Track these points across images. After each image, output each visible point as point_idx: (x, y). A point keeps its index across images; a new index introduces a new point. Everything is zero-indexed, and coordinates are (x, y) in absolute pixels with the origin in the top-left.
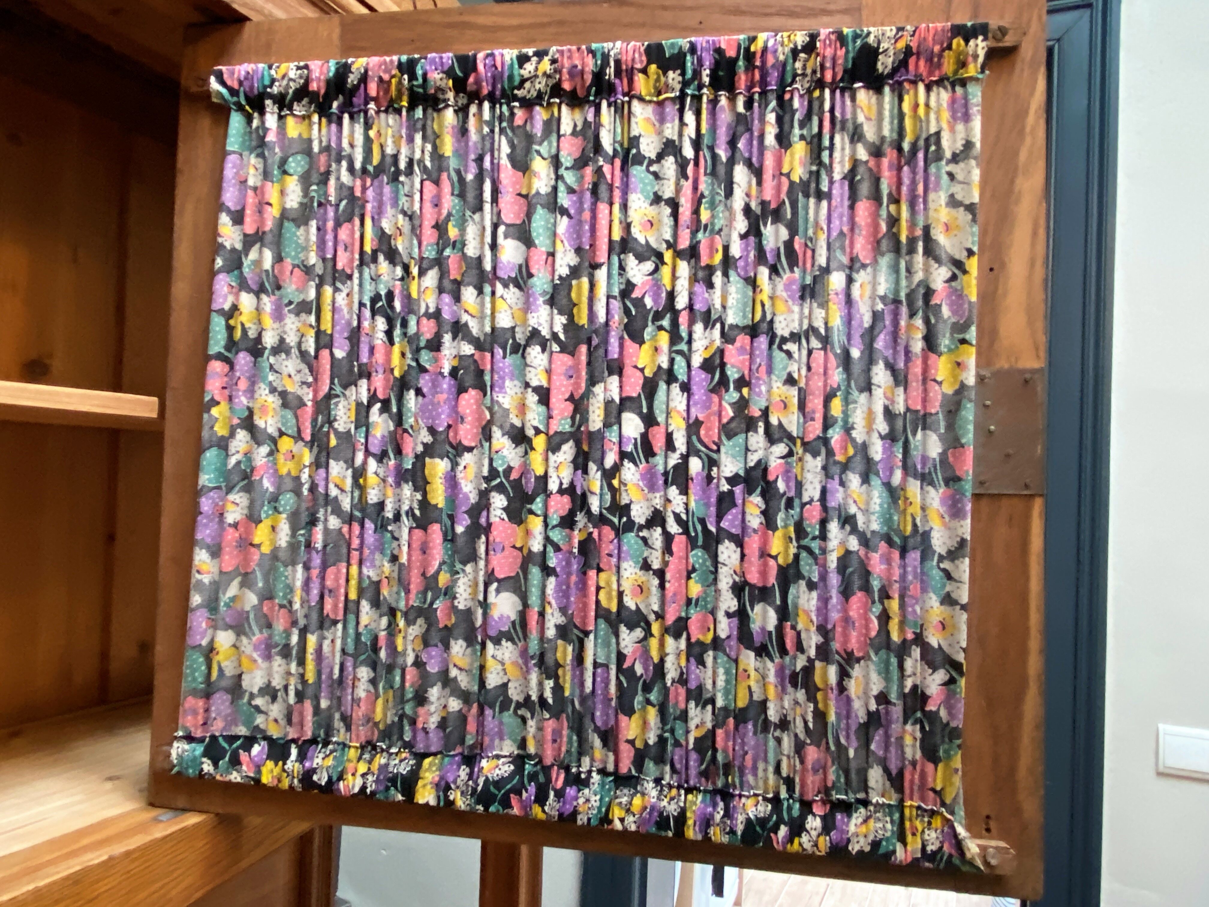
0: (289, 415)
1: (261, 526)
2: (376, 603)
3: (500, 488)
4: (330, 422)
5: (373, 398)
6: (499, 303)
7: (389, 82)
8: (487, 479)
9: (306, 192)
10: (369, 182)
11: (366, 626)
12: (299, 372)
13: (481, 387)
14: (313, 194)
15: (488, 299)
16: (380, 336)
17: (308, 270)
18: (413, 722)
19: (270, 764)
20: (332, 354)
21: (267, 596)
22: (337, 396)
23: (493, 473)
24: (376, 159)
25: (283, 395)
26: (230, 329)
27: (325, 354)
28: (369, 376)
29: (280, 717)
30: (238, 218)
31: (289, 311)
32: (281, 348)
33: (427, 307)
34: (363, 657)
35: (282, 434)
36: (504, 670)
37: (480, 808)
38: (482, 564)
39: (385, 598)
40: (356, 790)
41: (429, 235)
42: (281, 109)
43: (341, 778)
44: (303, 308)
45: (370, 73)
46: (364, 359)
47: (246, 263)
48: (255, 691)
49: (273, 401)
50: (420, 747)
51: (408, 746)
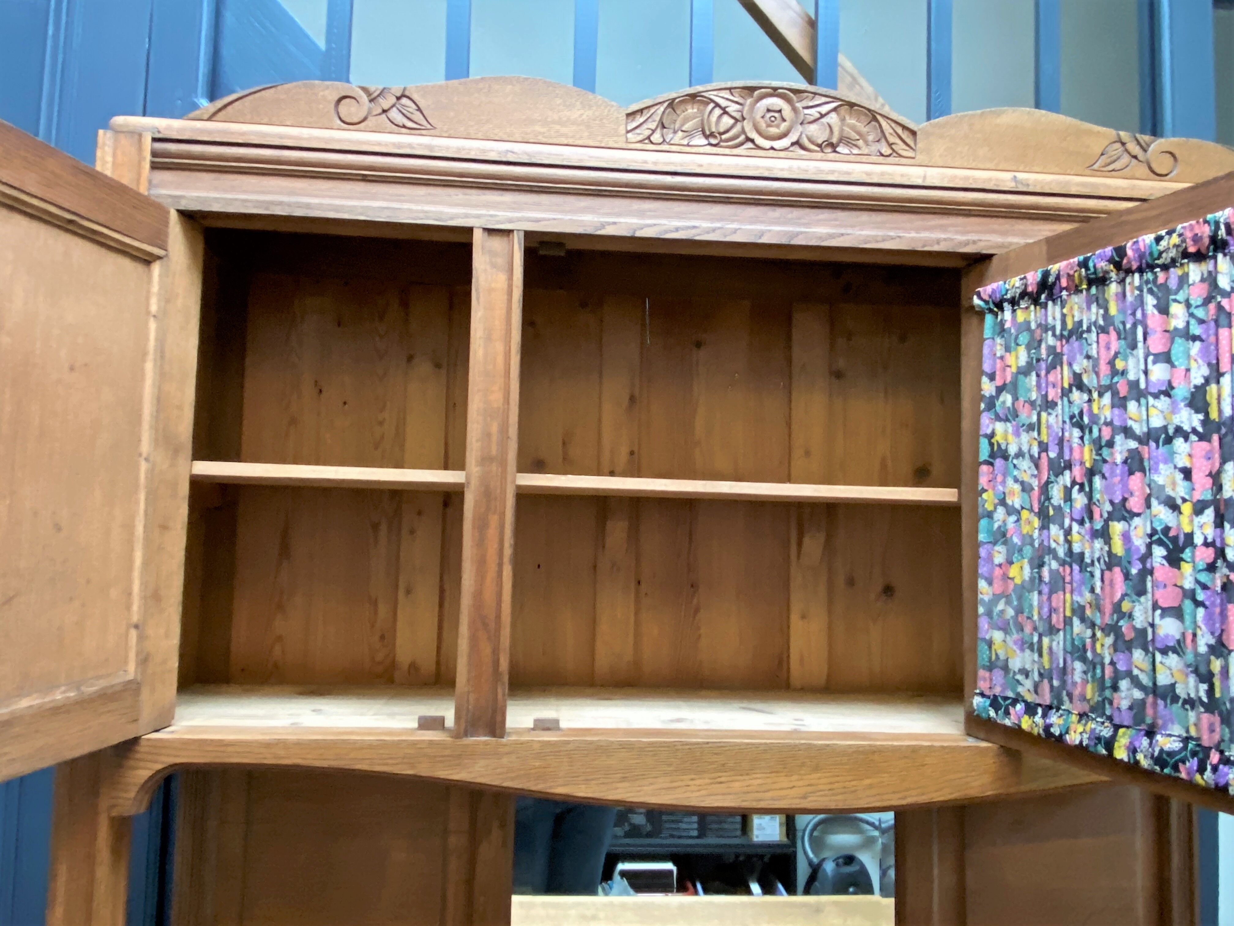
0: (1026, 496)
1: (1013, 566)
2: (1083, 619)
3: (1160, 543)
4: (1048, 499)
5: (1074, 483)
6: (1152, 411)
7: (1073, 276)
8: (1150, 536)
9: (1029, 354)
10: (1064, 341)
11: (1078, 634)
12: (1030, 468)
13: (1143, 470)
14: (1032, 355)
15: (1144, 409)
16: (1076, 441)
17: (1032, 404)
18: (1111, 703)
19: (1026, 717)
20: (1048, 455)
21: (1019, 611)
22: (1052, 482)
23: (1154, 532)
24: (1070, 326)
25: (1022, 483)
26: (991, 445)
27: (1044, 455)
28: (1071, 469)
29: (1032, 689)
30: (992, 377)
31: (1024, 431)
32: (1020, 454)
33: (1106, 418)
34: (1076, 655)
35: (1023, 508)
36: (1172, 674)
37: (1157, 768)
38: (1149, 595)
39: (1088, 617)
40: (1077, 742)
41: (1104, 369)
42: (1013, 306)
43: (1067, 732)
44: (1030, 428)
45: (1061, 273)
46: (1067, 457)
47: (998, 403)
48: (1017, 670)
49: (1017, 487)
50: (1117, 721)
51: (1110, 718)
